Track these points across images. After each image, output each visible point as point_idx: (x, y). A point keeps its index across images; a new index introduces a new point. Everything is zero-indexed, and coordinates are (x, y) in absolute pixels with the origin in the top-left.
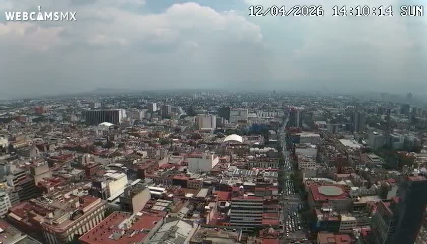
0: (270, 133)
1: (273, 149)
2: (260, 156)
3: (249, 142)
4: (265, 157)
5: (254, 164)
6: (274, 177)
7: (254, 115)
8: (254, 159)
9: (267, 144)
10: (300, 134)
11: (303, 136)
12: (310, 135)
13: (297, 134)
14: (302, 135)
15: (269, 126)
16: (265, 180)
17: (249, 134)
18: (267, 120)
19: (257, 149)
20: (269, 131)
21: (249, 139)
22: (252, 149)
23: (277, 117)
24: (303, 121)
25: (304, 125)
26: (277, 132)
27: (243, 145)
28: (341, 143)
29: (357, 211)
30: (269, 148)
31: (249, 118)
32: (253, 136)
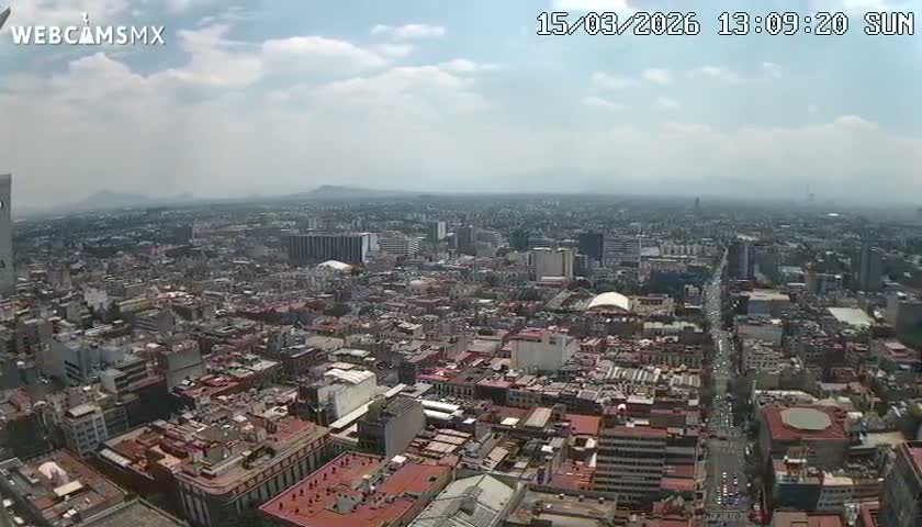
0: (687, 290)
1: (692, 325)
2: (664, 339)
3: (641, 310)
4: (675, 343)
5: (650, 357)
6: (693, 387)
7: (654, 251)
8: (651, 347)
9: (681, 313)
10: (747, 294)
11: (756, 298)
12: (770, 296)
13: (743, 294)
14: (754, 295)
15: (683, 276)
16: (673, 394)
17: (642, 292)
18: (682, 262)
19: (658, 325)
20: (687, 286)
21: (643, 302)
22: (648, 325)
23: (702, 255)
24: (756, 267)
25: (759, 276)
26: (701, 290)
27: (630, 314)
28: (830, 314)
29: (856, 466)
30: (685, 324)
31: (644, 258)
32: (651, 296)
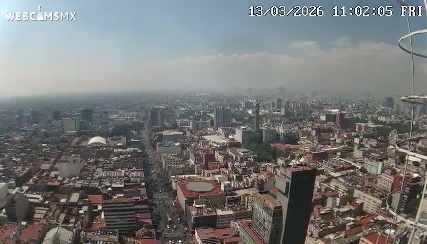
0: (132, 133)
1: (136, 149)
2: (124, 157)
3: (112, 143)
4: (129, 158)
5: (118, 165)
6: (140, 177)
7: (116, 116)
8: (117, 161)
9: (129, 144)
10: (162, 132)
11: (166, 134)
12: (173, 133)
13: (159, 133)
14: (164, 133)
15: (130, 126)
16: (131, 181)
17: (111, 135)
18: (129, 120)
19: (120, 150)
20: (132, 131)
21: (112, 140)
22: (115, 150)
23: (138, 117)
24: (165, 120)
25: (167, 124)
26: (138, 132)
27: (107, 147)
28: (204, 139)
29: (232, 205)
30: (132, 149)
31: (110, 120)
32: (115, 137)
